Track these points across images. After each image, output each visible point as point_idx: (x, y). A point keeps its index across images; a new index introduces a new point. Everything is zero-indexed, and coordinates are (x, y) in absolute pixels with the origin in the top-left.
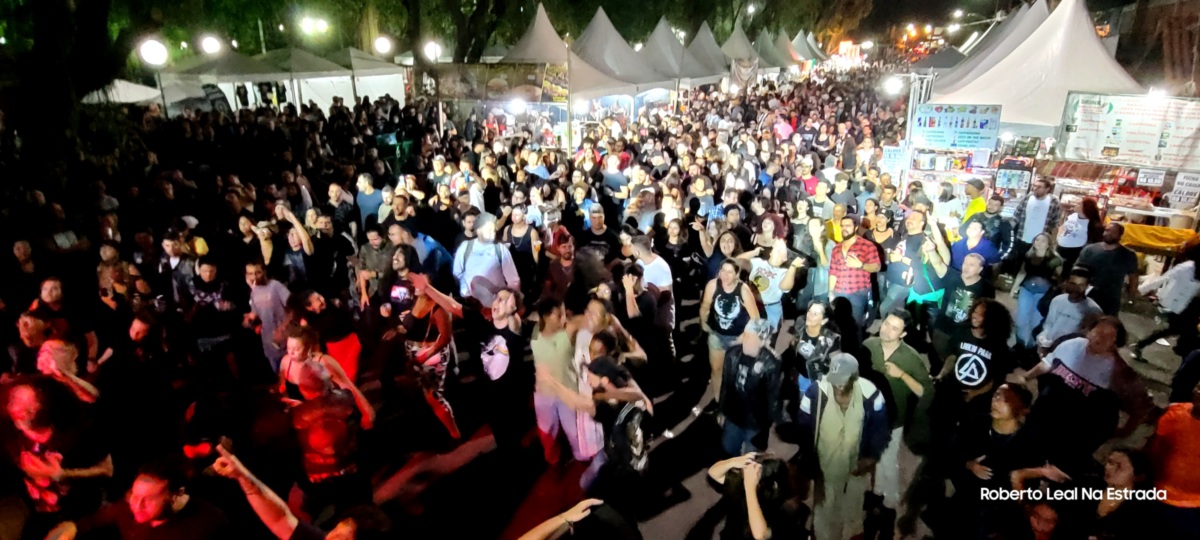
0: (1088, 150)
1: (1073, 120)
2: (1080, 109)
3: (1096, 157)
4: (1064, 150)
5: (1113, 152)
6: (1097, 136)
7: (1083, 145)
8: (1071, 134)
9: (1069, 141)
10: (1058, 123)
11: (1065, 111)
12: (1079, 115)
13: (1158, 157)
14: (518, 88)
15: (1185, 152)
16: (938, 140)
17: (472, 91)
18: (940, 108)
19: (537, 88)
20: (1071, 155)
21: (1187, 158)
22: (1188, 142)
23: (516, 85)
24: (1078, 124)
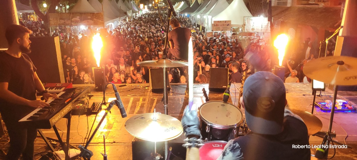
1: (245, 23)
2: (246, 21)
3: (251, 31)
4: (244, 30)
5: (253, 29)
6: (250, 26)
7: (248, 29)
8: (246, 26)
9: (245, 28)
10: (242, 24)
11: (244, 20)
12: (246, 22)
13: (261, 30)
14: (84, 21)
15: (266, 28)
16: (219, 29)
17: (65, 23)
18: (218, 22)
19: (91, 21)
20: (246, 31)
21: (267, 30)
22: (266, 26)
23: (83, 20)
24: (246, 24)
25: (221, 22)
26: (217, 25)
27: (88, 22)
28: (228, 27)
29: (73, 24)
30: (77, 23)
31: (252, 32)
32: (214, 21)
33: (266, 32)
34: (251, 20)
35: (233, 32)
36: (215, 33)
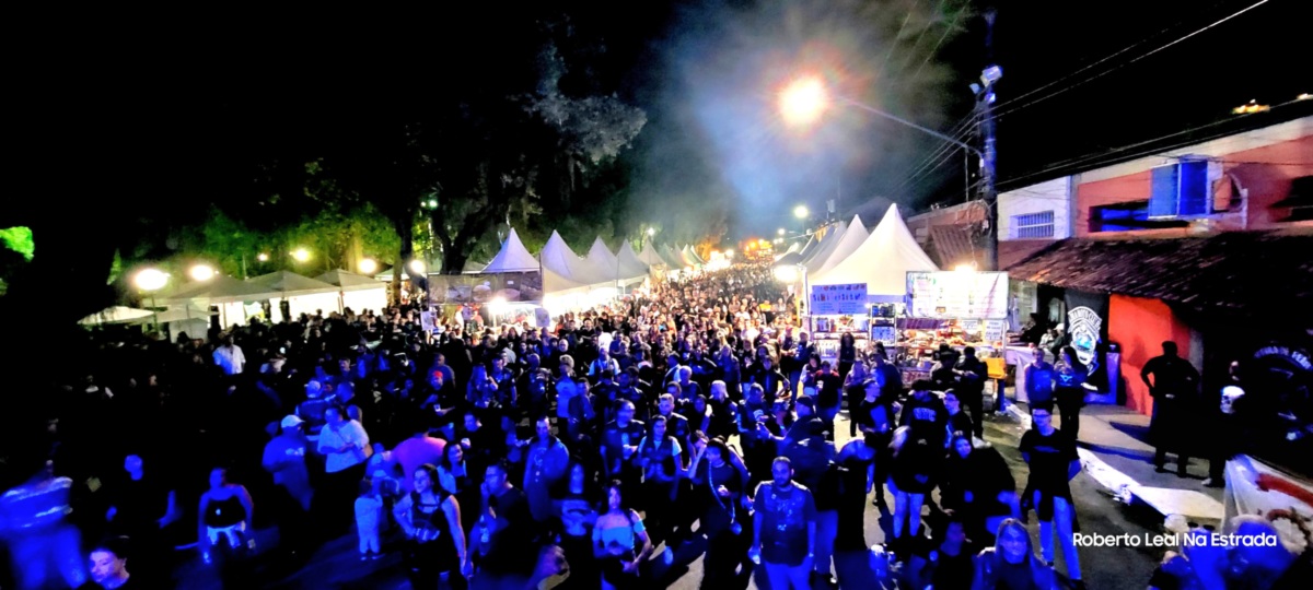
0: (927, 310)
1: (914, 290)
2: (916, 282)
3: (933, 314)
4: (911, 311)
5: (942, 310)
6: (930, 300)
7: (923, 307)
8: (914, 300)
9: (914, 305)
10: (903, 292)
11: (907, 282)
12: (916, 287)
13: (970, 311)
14: (500, 292)
15: (986, 306)
16: (831, 310)
17: (459, 296)
18: (826, 288)
19: (515, 291)
20: (917, 314)
21: (988, 311)
22: (987, 300)
23: (498, 289)
24: (917, 292)
25: (833, 288)
26: (823, 298)
27: (507, 293)
28: (858, 302)
29: (475, 298)
30: (484, 295)
31: (938, 317)
32: (814, 287)
33: (987, 318)
34: (932, 282)
35: (875, 319)
36: (819, 319)
